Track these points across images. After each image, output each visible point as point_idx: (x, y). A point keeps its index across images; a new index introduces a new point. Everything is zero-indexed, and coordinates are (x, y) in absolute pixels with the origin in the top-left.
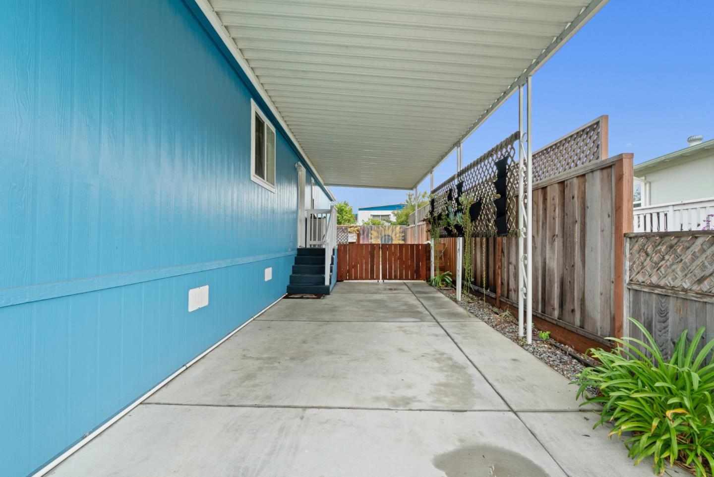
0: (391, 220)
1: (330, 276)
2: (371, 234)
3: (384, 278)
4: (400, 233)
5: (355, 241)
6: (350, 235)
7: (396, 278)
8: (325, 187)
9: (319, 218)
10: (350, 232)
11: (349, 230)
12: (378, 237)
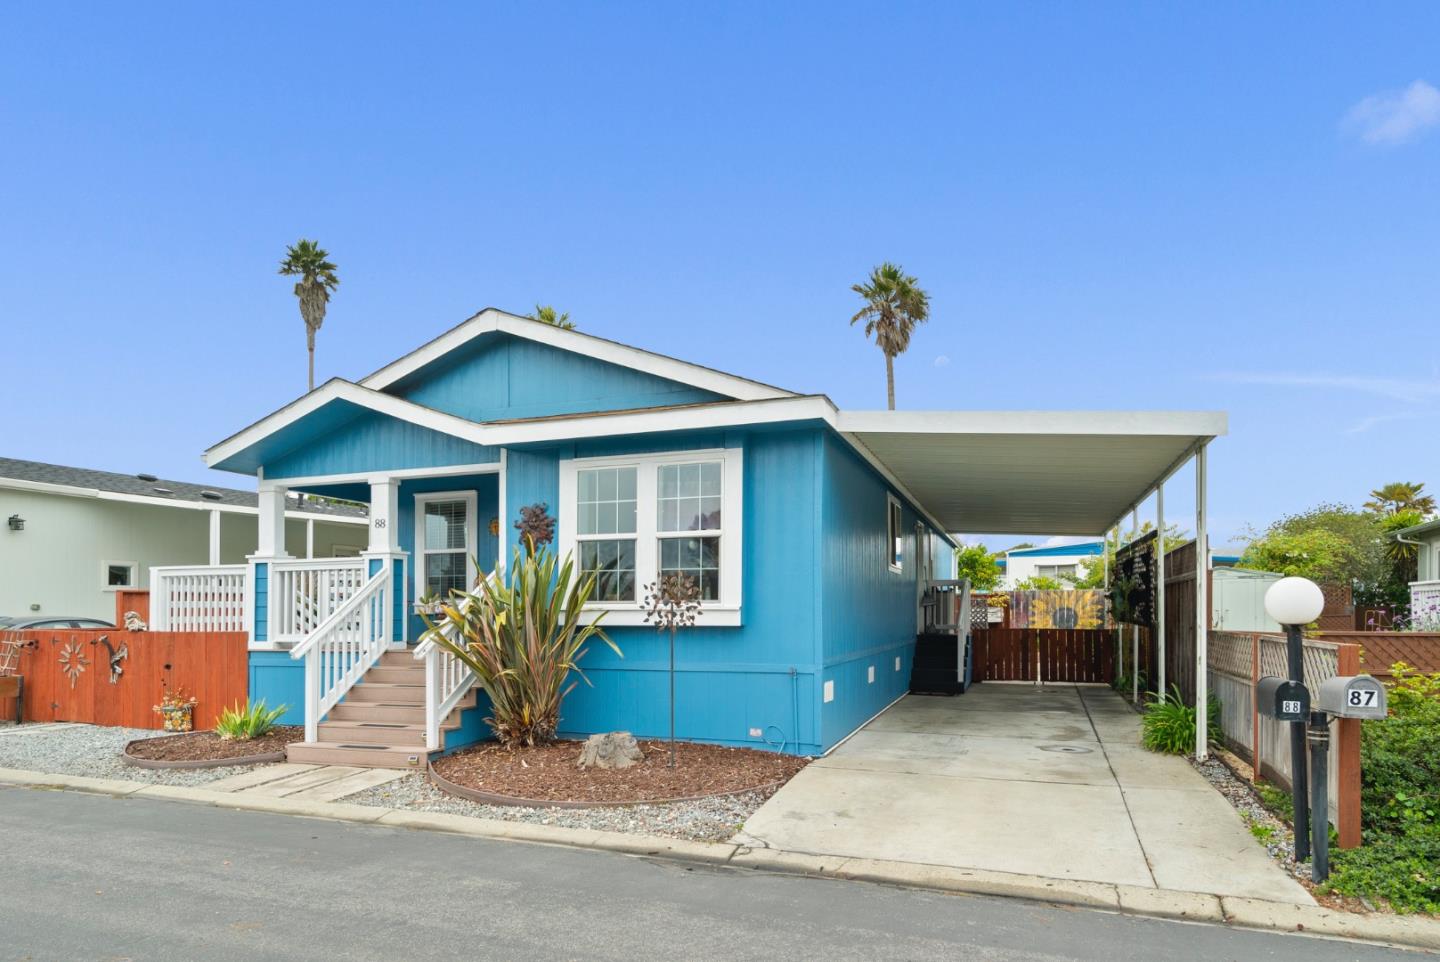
0: (1078, 575)
1: (965, 671)
2: (1034, 607)
3: (1044, 678)
4: (1093, 603)
5: (999, 620)
6: (990, 610)
7: (1062, 679)
8: (948, 535)
9: (945, 592)
10: (990, 605)
11: (989, 601)
12: (1047, 612)
